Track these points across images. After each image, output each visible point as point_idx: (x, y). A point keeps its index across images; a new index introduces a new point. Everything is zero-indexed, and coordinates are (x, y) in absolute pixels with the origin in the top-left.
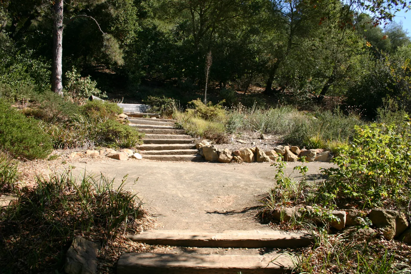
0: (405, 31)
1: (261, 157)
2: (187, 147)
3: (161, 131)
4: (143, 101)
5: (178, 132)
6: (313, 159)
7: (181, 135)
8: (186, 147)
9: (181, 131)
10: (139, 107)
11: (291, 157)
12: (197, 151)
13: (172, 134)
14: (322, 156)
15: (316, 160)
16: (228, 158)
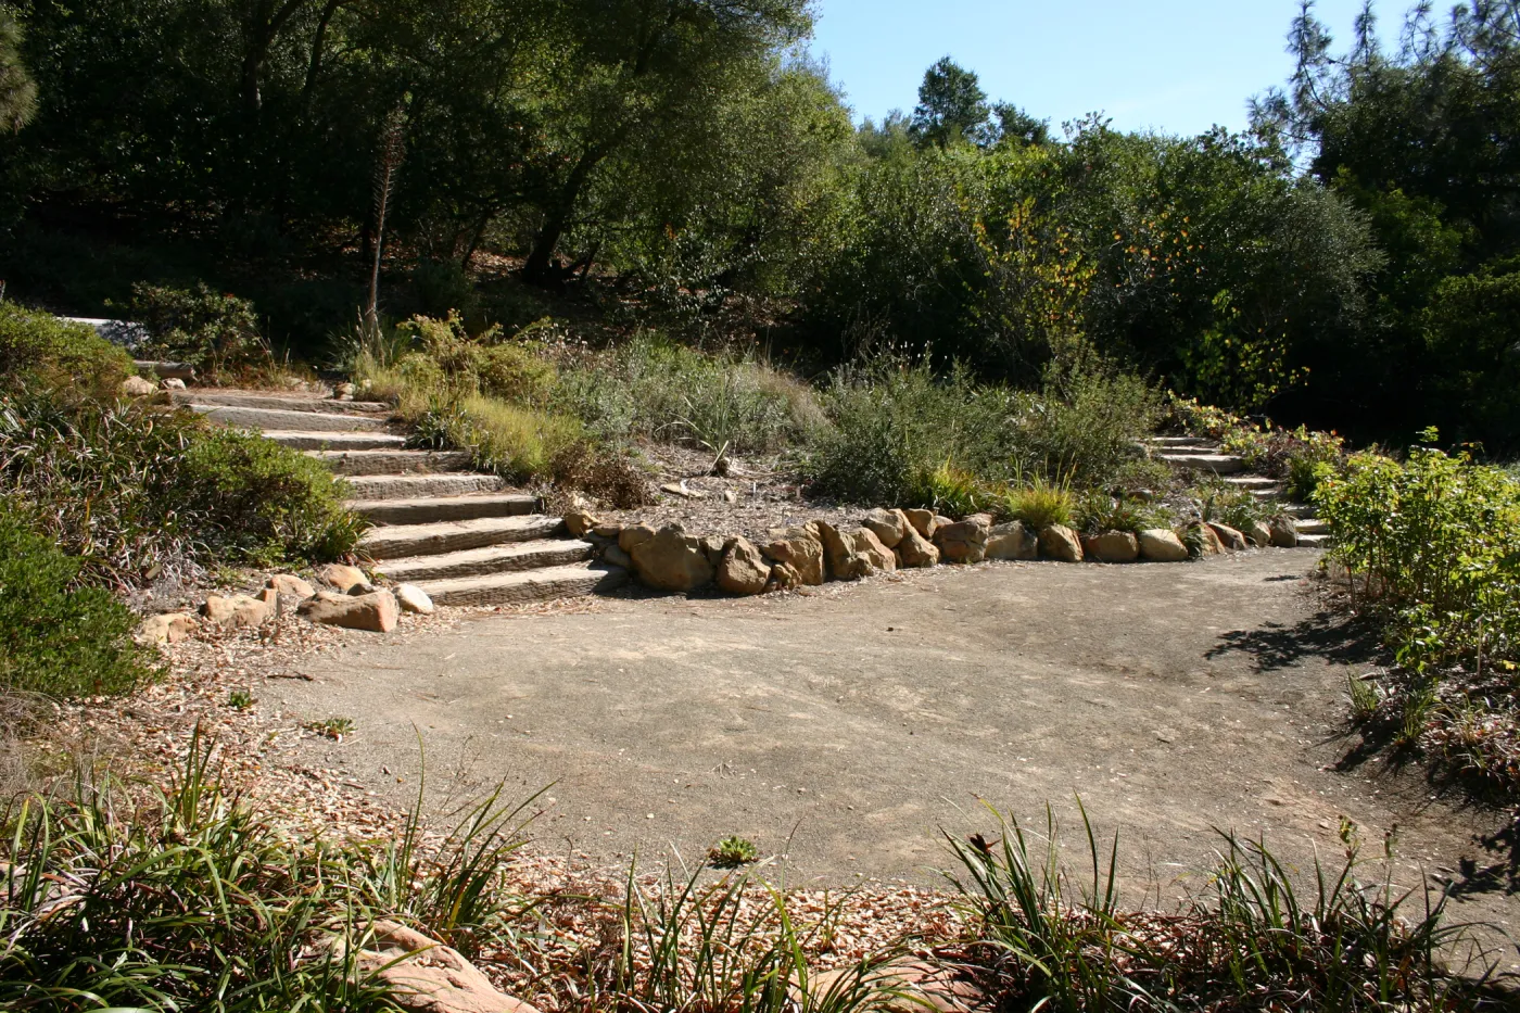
0: (837, 86)
1: (849, 559)
2: (535, 529)
3: (375, 460)
4: (108, 302)
5: (441, 462)
6: (982, 553)
7: (460, 477)
8: (531, 530)
9: (450, 456)
10: (100, 331)
11: (924, 549)
12: (591, 549)
13: (416, 470)
14: (1005, 540)
15: (990, 556)
16: (760, 574)
